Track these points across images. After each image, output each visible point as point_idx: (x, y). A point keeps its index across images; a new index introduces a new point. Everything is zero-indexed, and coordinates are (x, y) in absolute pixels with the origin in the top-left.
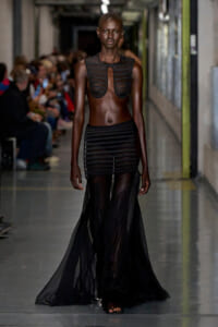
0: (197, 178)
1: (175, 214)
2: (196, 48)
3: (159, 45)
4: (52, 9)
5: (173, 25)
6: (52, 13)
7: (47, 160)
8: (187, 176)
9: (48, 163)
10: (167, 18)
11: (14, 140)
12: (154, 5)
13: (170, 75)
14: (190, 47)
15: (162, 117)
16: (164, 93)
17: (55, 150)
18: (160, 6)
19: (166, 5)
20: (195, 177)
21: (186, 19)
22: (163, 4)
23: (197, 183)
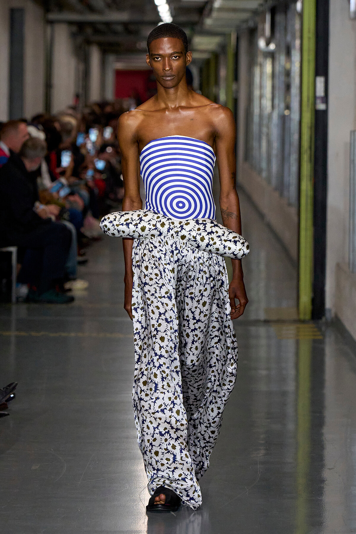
0: (324, 319)
1: (283, 379)
2: (325, 99)
3: (257, 93)
4: (74, 29)
5: (282, 59)
6: (73, 36)
7: (67, 286)
8: (308, 317)
9: (70, 290)
10: (272, 47)
11: (13, 249)
12: (251, 24)
13: (276, 145)
14: (315, 98)
15: (262, 216)
16: (264, 174)
17: (82, 269)
18: (260, 27)
19: (270, 25)
20: (320, 318)
21: (309, 50)
22: (266, 24)
23: (323, 328)
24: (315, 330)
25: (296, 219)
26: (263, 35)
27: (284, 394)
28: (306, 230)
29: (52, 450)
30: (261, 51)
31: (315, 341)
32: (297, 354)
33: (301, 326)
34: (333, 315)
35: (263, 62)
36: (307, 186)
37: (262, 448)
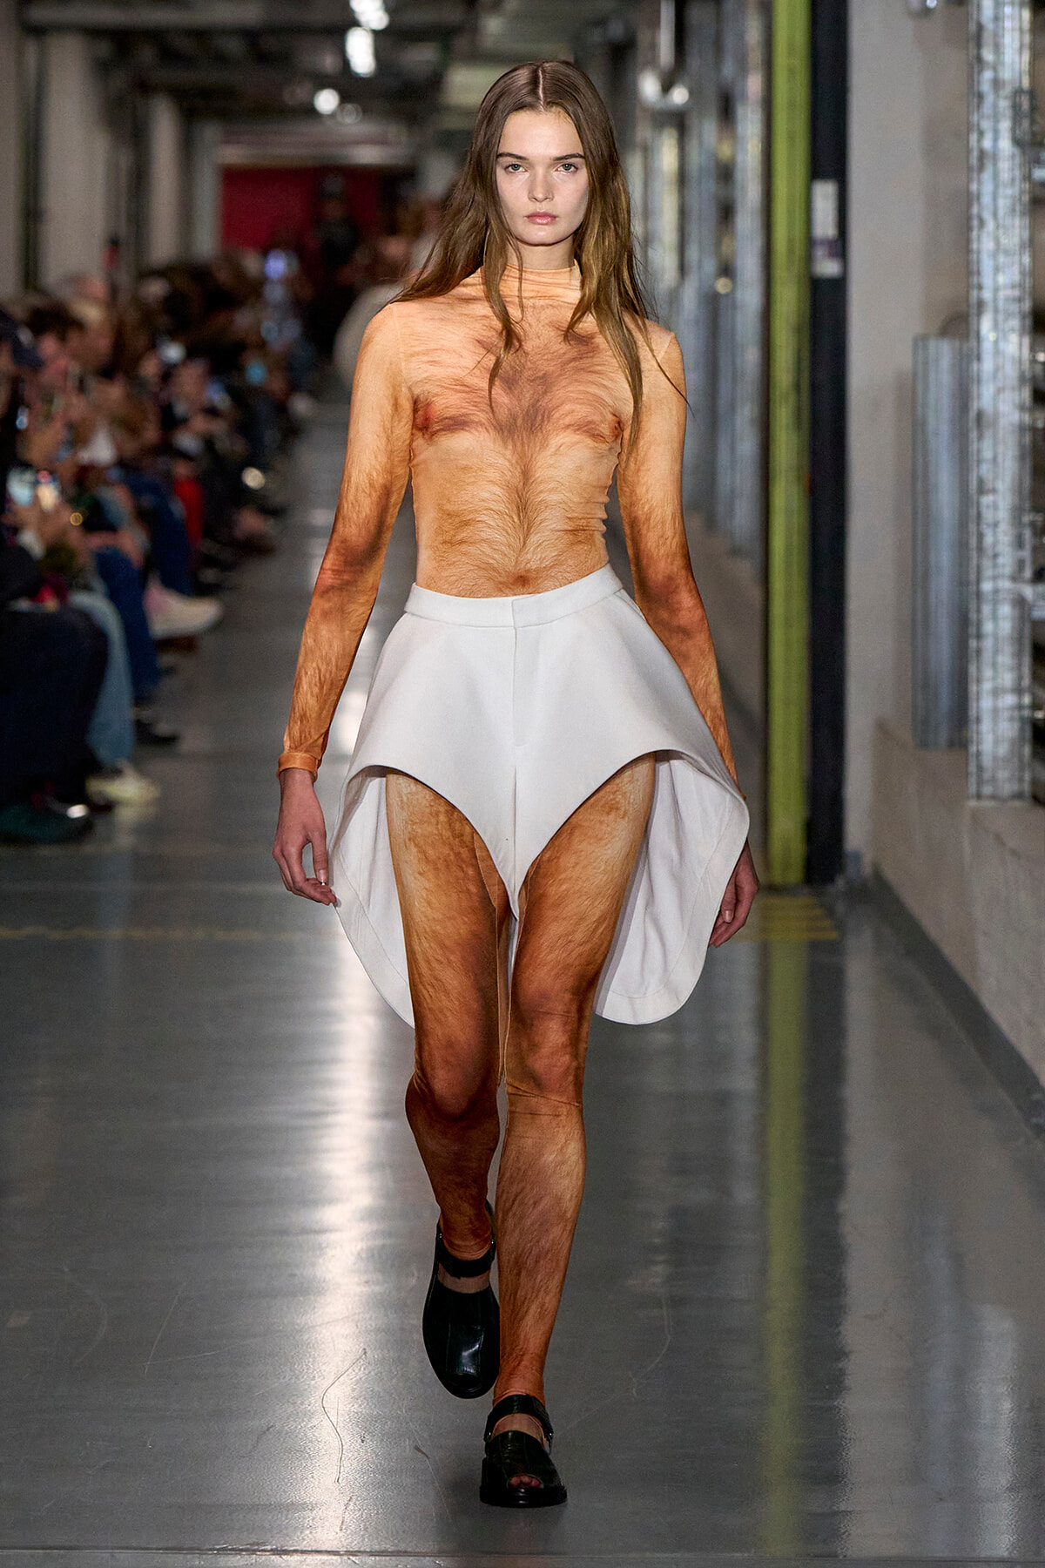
0: (840, 883)
2: (840, 246)
5: (707, 130)
8: (795, 875)
10: (680, 96)
12: (616, 30)
13: (692, 379)
14: (810, 242)
18: (643, 38)
19: (673, 36)
20: (829, 878)
21: (791, 105)
22: (659, 33)
23: (840, 908)
24: (818, 912)
25: (755, 594)
26: (653, 62)
27: (723, 1100)
28: (788, 624)
29: (66, 1270)
30: (645, 110)
31: (815, 946)
32: (764, 983)
33: (775, 901)
34: (867, 870)
35: (653, 141)
36: (787, 497)
37: (661, 1258)
